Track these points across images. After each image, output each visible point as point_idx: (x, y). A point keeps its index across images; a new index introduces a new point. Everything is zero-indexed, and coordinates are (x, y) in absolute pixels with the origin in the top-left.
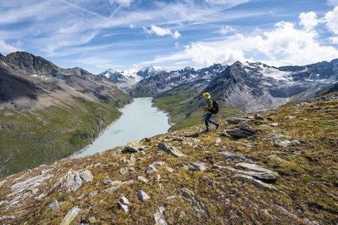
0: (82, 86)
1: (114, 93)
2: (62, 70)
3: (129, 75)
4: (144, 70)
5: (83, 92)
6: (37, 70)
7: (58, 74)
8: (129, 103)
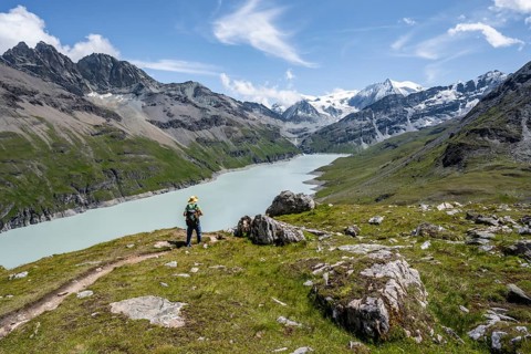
0: (169, 115)
1: (240, 134)
2: (160, 85)
3: (327, 107)
4: (366, 94)
5: (161, 126)
6: (113, 85)
7: (143, 91)
8: (269, 160)
